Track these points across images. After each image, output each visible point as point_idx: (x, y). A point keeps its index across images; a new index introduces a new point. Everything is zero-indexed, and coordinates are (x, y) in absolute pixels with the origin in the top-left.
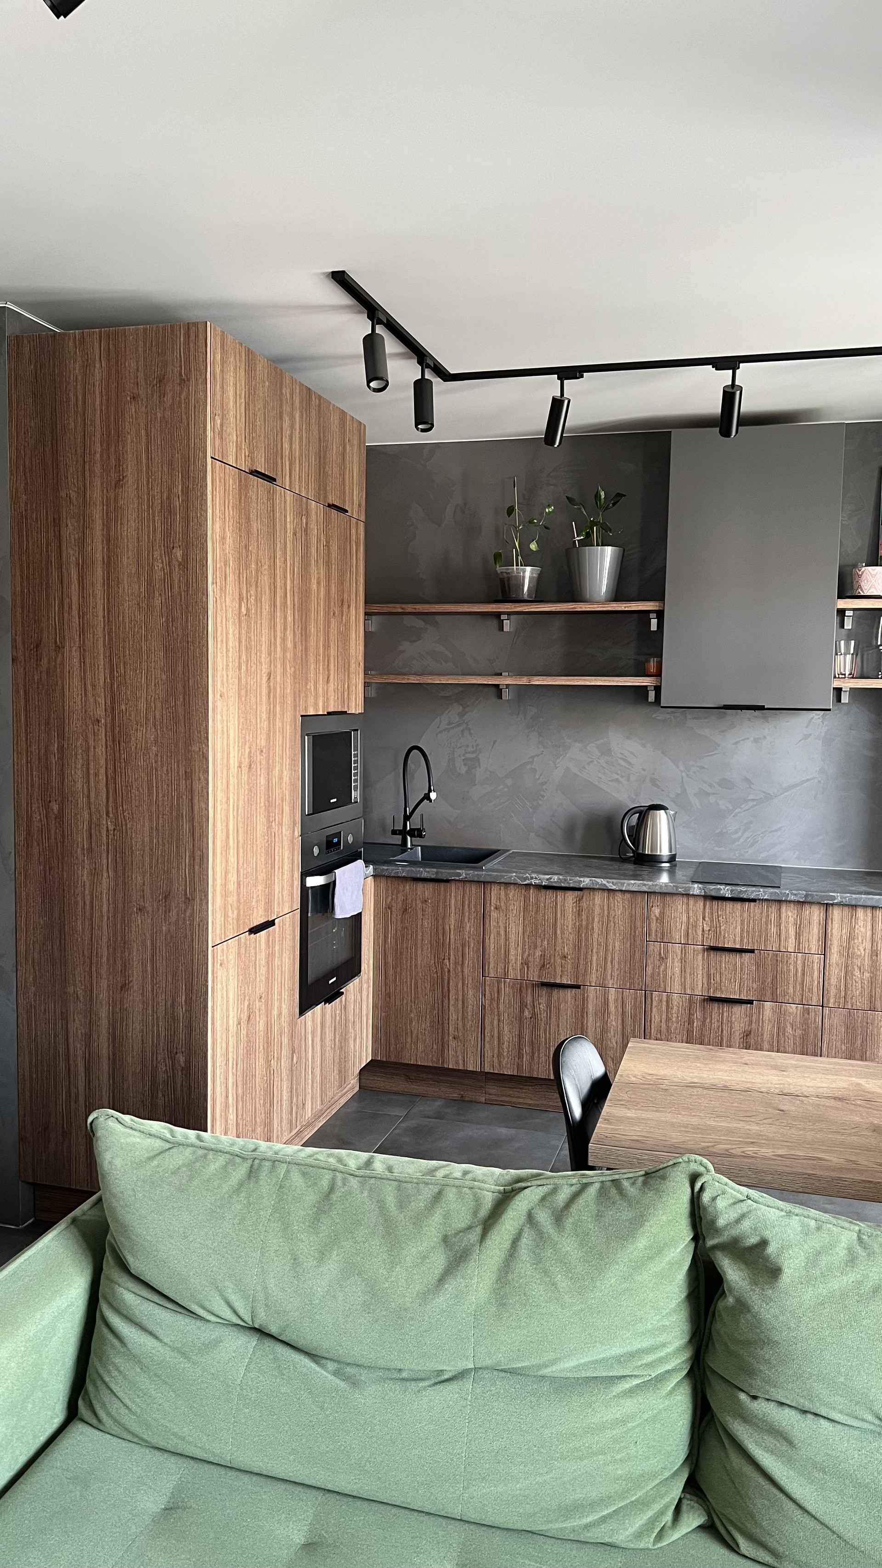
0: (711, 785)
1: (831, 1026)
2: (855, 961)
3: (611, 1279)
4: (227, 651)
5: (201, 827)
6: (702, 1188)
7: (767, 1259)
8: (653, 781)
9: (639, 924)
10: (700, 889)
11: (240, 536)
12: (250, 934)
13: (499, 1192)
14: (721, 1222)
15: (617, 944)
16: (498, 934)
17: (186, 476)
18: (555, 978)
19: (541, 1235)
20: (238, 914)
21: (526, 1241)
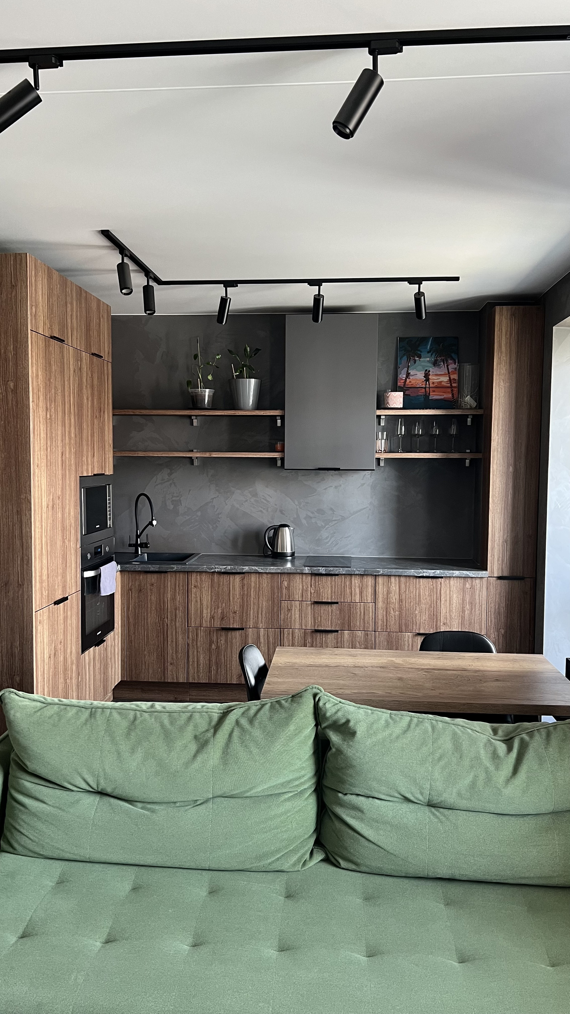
0: (313, 513)
1: (380, 642)
2: (391, 605)
3: (278, 746)
4: (40, 440)
5: (27, 543)
6: (319, 700)
7: (349, 728)
8: (281, 512)
9: (276, 591)
10: (309, 570)
11: (46, 374)
12: (54, 605)
13: (221, 713)
14: (328, 714)
15: (264, 604)
16: (196, 601)
17: (16, 341)
18: (230, 625)
19: (243, 729)
20: (48, 593)
21: (236, 733)
